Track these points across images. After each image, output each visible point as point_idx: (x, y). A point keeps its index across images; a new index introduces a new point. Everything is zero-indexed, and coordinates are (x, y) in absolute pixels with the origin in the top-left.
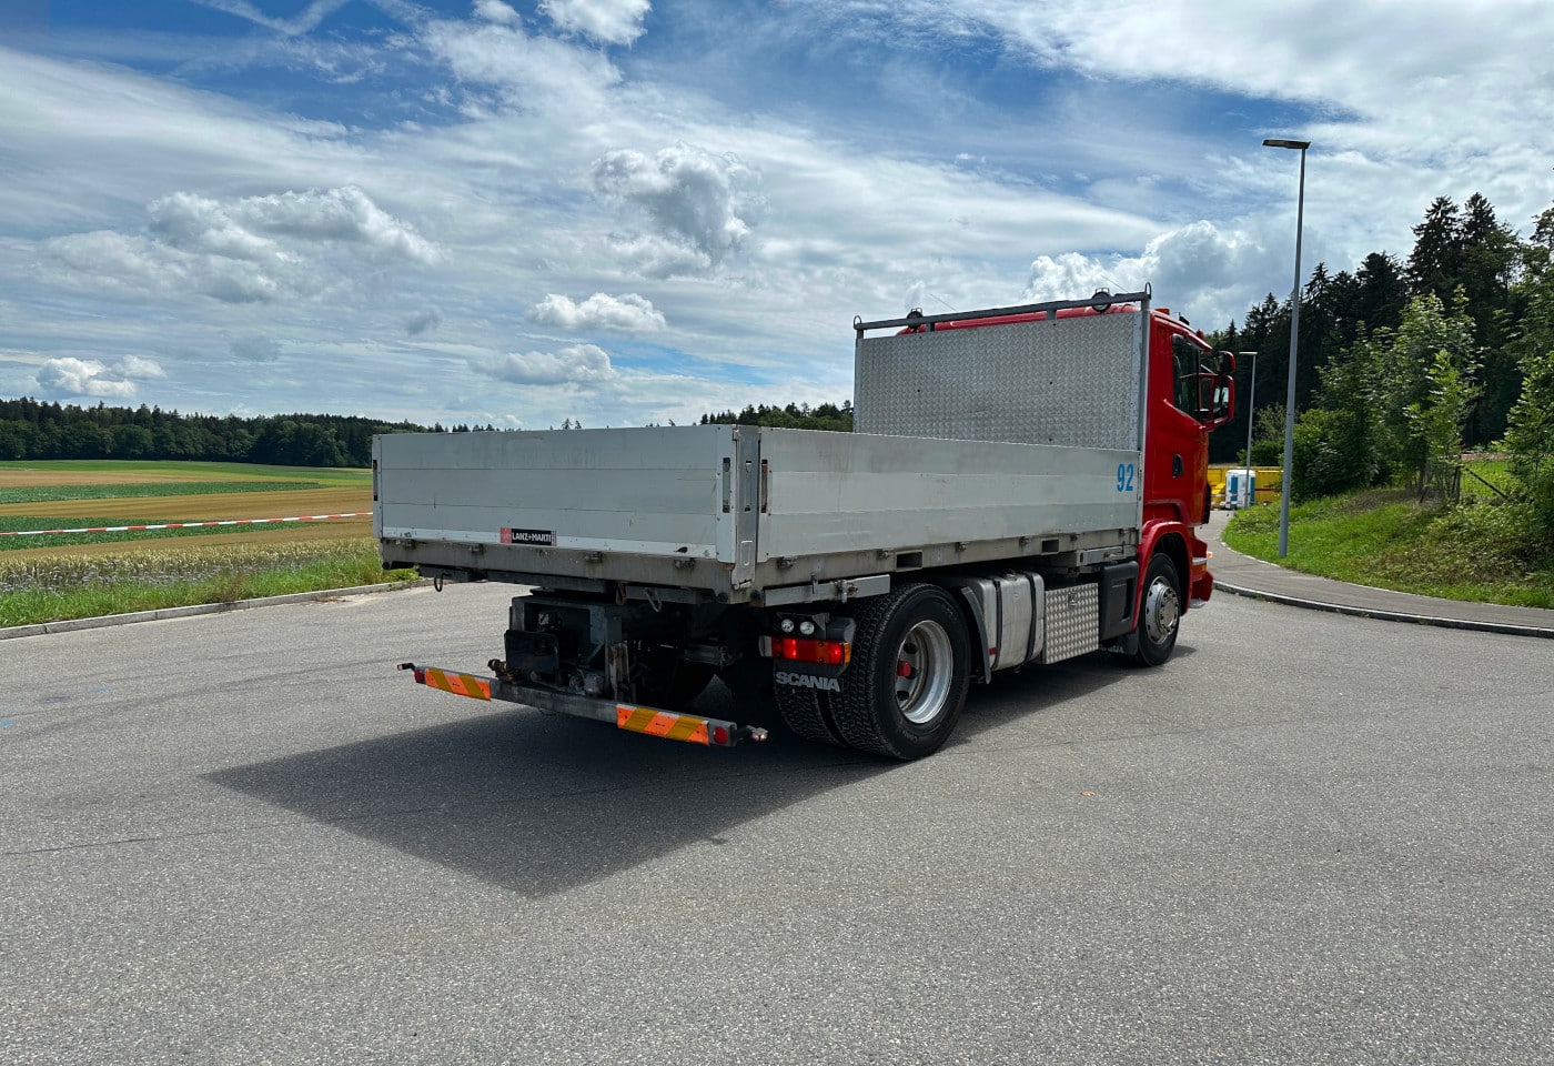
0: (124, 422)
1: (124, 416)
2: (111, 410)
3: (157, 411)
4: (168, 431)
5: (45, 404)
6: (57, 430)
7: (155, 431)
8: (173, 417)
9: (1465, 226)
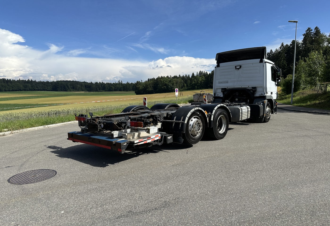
1: (24, 82)
2: (22, 80)
3: (31, 80)
4: (34, 85)
5: (8, 79)
6: (10, 85)
7: (31, 85)
8: (35, 82)
9: (314, 34)
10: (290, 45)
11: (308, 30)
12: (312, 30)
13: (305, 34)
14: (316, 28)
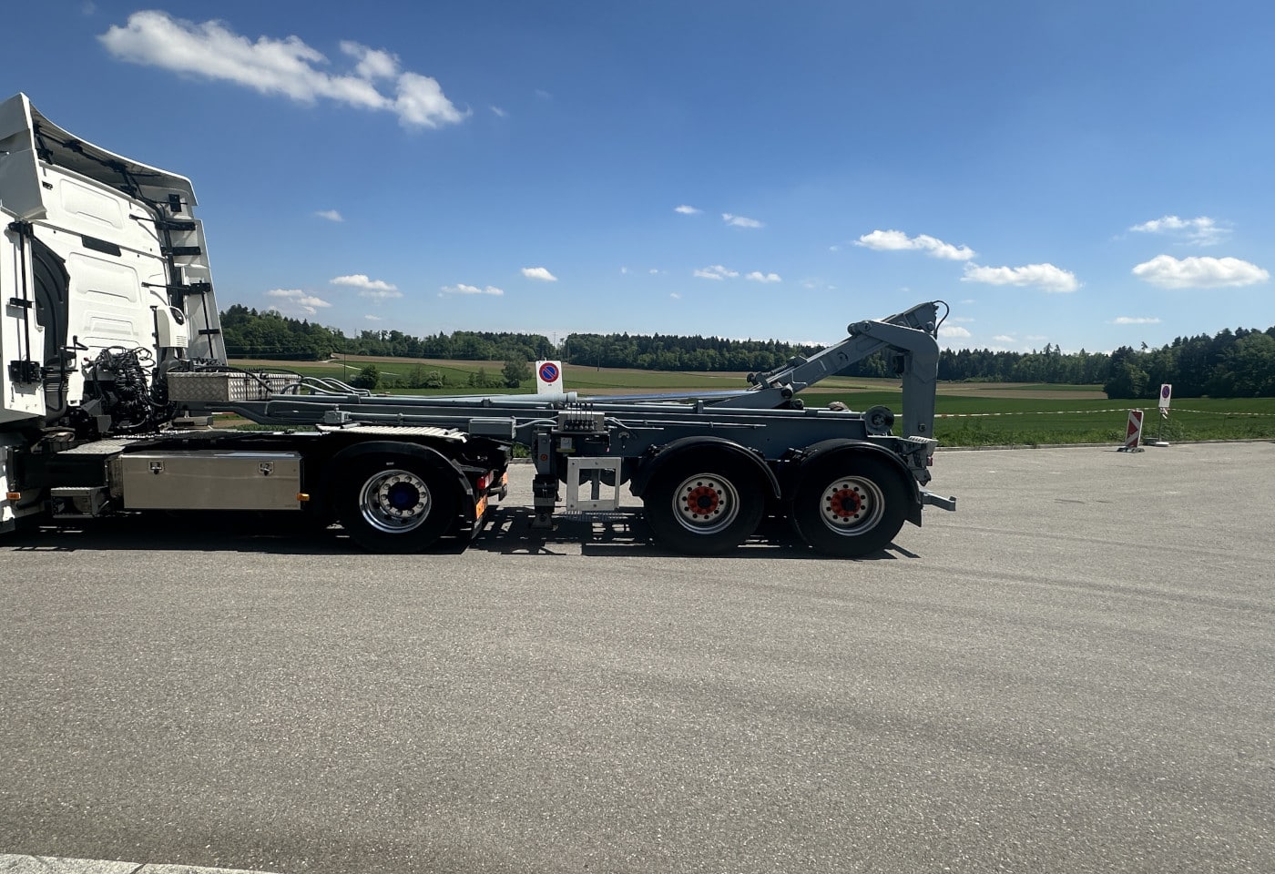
0: (760, 350)
1: (762, 346)
2: (755, 343)
3: (778, 342)
4: (782, 355)
5: (722, 339)
6: (727, 355)
7: (775, 355)
8: (786, 346)
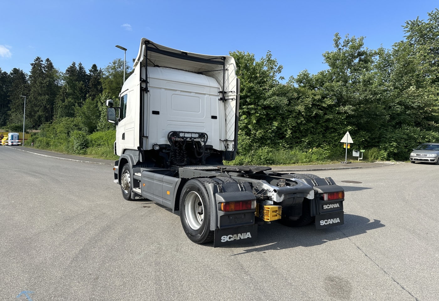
9: (45, 66)
10: (10, 73)
11: (37, 60)
12: (42, 61)
13: (33, 63)
14: (48, 60)
